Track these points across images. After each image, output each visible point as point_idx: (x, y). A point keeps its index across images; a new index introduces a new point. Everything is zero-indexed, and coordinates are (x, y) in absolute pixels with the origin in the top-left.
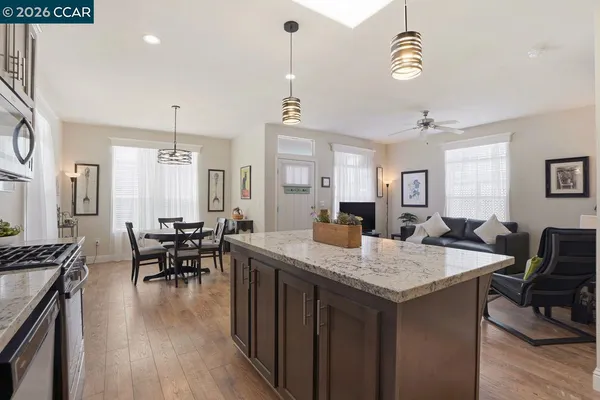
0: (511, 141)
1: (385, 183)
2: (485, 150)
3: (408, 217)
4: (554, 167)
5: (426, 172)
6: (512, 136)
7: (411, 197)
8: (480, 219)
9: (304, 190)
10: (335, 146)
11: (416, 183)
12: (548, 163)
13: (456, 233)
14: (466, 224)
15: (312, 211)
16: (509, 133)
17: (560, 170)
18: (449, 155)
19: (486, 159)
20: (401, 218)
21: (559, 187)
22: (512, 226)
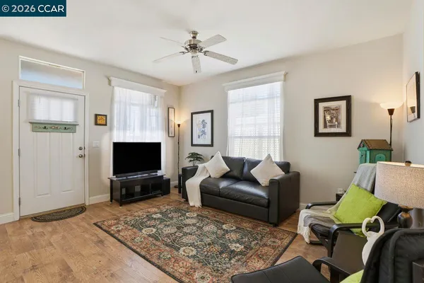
0: (285, 80)
1: (177, 123)
2: (263, 90)
3: (196, 157)
4: (322, 105)
5: (212, 112)
6: (285, 75)
7: (199, 137)
8: (257, 158)
9: (68, 128)
10: (114, 81)
11: (204, 123)
12: (317, 102)
13: (236, 173)
14: (244, 163)
15: (81, 152)
16: (283, 73)
17: (327, 110)
18: (233, 94)
19: (263, 99)
20: (189, 157)
21: (325, 126)
22: (285, 167)
